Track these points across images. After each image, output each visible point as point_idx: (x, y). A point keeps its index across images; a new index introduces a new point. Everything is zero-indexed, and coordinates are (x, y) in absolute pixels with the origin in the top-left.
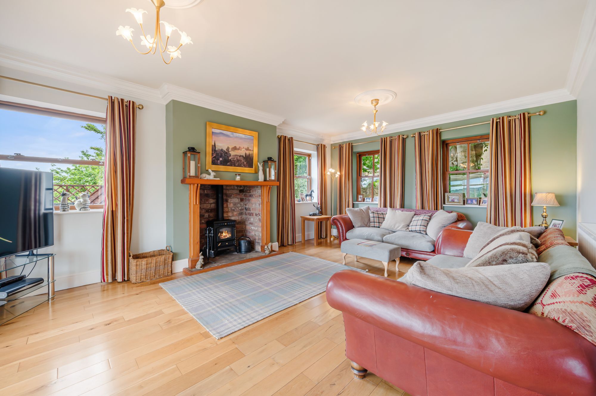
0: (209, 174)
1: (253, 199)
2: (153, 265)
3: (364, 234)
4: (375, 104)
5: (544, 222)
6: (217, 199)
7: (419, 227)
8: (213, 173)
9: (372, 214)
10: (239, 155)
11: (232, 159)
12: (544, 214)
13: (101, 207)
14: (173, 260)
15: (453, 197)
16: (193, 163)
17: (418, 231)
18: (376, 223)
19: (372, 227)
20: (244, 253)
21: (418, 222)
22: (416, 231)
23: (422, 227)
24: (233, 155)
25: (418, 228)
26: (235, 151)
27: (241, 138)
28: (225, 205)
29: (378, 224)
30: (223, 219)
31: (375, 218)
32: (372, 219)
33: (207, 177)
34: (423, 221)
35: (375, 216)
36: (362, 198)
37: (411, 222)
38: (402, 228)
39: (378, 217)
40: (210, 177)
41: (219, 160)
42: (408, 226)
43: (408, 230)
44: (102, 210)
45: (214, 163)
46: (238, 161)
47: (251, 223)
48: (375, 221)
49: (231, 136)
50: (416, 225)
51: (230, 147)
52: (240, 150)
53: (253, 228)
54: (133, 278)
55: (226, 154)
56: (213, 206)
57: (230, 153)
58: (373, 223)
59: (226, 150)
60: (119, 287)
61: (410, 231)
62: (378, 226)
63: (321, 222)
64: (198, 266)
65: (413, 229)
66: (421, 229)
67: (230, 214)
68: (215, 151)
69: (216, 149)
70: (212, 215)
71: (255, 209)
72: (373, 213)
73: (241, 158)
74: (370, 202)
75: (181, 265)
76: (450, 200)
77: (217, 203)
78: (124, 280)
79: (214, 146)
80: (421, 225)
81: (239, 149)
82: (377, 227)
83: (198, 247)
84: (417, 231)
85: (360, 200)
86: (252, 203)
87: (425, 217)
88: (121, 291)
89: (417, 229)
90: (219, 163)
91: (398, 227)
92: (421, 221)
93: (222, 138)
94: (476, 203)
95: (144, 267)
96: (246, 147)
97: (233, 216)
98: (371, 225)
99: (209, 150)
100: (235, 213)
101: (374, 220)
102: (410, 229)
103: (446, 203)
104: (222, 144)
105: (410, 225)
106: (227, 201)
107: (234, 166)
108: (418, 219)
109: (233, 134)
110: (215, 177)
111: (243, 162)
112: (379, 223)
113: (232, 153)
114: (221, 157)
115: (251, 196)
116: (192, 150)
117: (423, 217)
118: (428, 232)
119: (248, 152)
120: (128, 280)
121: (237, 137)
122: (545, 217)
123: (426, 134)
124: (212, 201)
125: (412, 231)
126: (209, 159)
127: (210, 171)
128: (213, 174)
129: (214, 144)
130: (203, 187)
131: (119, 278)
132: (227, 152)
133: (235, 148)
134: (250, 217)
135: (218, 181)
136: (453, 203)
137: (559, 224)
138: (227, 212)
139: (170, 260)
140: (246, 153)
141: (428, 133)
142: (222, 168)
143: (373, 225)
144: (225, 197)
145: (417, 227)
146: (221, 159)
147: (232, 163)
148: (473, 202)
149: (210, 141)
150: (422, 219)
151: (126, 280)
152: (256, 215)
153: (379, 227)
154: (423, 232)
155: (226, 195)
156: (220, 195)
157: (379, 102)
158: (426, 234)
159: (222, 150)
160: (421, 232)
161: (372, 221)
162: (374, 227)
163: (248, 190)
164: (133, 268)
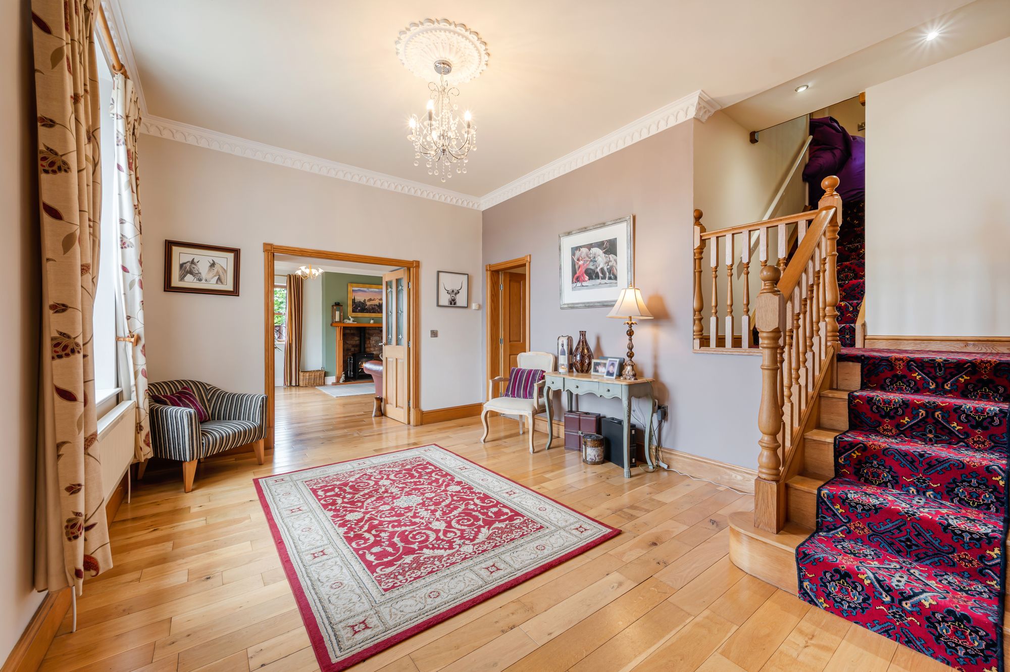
0: (350, 319)
2: (313, 377)
6: (360, 337)
10: (372, 304)
11: (368, 307)
13: (284, 341)
14: (325, 376)
16: (337, 313)
24: (369, 305)
27: (375, 292)
28: (368, 342)
30: (365, 352)
33: (348, 321)
40: (350, 322)
41: (358, 309)
44: (284, 343)
45: (353, 311)
46: (373, 308)
49: (368, 291)
51: (367, 300)
54: (301, 384)
55: (363, 304)
56: (358, 342)
60: (294, 389)
64: (341, 381)
67: (372, 349)
68: (355, 303)
69: (356, 301)
70: (357, 349)
73: (373, 306)
75: (331, 380)
77: (360, 340)
78: (296, 386)
79: (354, 300)
81: (373, 300)
83: (342, 369)
88: (294, 391)
90: (357, 311)
93: (360, 293)
95: (308, 377)
97: (375, 351)
99: (350, 302)
100: (376, 349)
104: (360, 298)
106: (369, 339)
107: (369, 313)
109: (369, 289)
110: (353, 321)
113: (368, 303)
114: (359, 307)
116: (337, 304)
120: (299, 385)
121: (372, 292)
124: (357, 338)
126: (350, 309)
127: (350, 317)
128: (352, 319)
129: (353, 298)
130: (345, 328)
131: (294, 384)
132: (364, 302)
133: (370, 300)
135: (356, 324)
138: (370, 347)
139: (323, 375)
142: (360, 315)
144: (367, 336)
147: (368, 311)
149: (351, 296)
151: (298, 386)
155: (369, 334)
156: (362, 334)
159: (360, 302)
164: (301, 377)
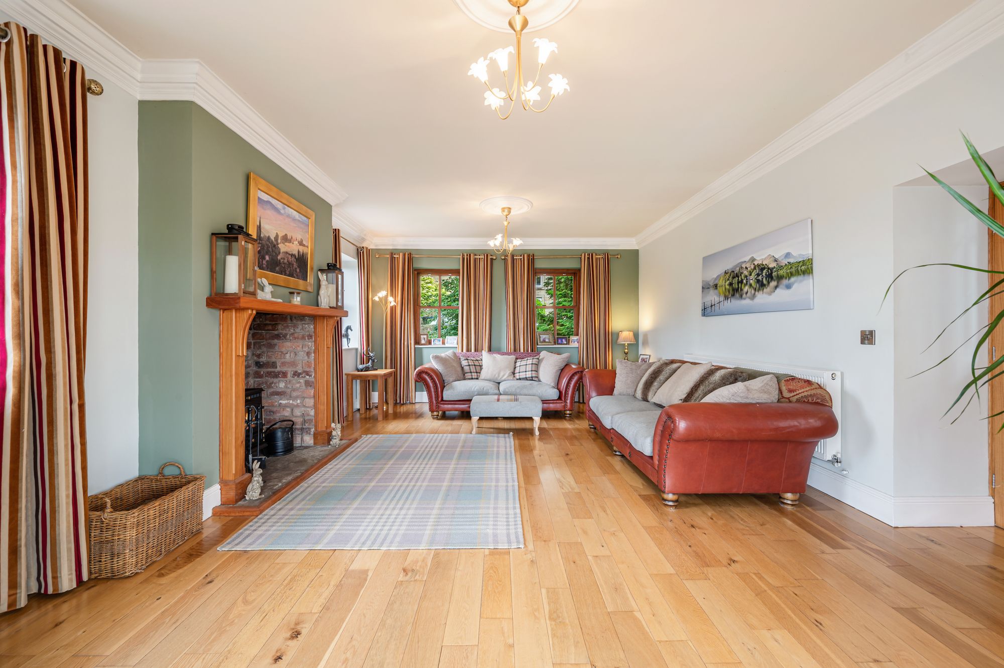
1: (288, 344)
3: (473, 389)
4: (507, 214)
5: (626, 358)
7: (530, 373)
8: (271, 287)
9: (467, 361)
10: (291, 253)
11: (281, 259)
12: (626, 351)
15: (544, 336)
17: (529, 377)
18: (473, 374)
19: (469, 379)
20: (283, 455)
21: (525, 366)
22: (526, 379)
23: (533, 372)
24: (283, 253)
25: (529, 375)
26: (286, 244)
27: (294, 219)
29: (476, 374)
31: (471, 367)
32: (467, 369)
34: (533, 365)
35: (470, 364)
36: (426, 340)
37: (515, 368)
38: (508, 377)
39: (475, 365)
40: (266, 296)
41: (265, 259)
42: (514, 373)
43: (515, 379)
46: (289, 264)
47: (280, 394)
48: (472, 371)
49: (282, 211)
50: (526, 372)
51: (280, 235)
52: (291, 244)
53: (283, 402)
55: (274, 249)
57: (279, 246)
58: (470, 374)
59: (273, 240)
61: (517, 379)
62: (476, 377)
63: (386, 380)
65: (521, 377)
66: (534, 375)
68: (260, 238)
69: (262, 235)
71: (293, 364)
72: (467, 359)
73: (293, 259)
74: (440, 344)
76: (542, 340)
79: (259, 228)
80: (532, 371)
81: (290, 241)
82: (475, 379)
83: (243, 452)
84: (528, 379)
85: (423, 342)
86: (282, 352)
87: (534, 360)
89: (527, 376)
90: (264, 266)
91: (503, 376)
92: (530, 365)
94: (566, 343)
95: (153, 524)
96: (299, 238)
98: (466, 377)
101: (470, 369)
102: (518, 377)
103: (539, 344)
104: (270, 227)
105: (516, 372)
107: (284, 275)
108: (525, 364)
109: (284, 208)
110: (272, 296)
111: (296, 269)
112: (477, 372)
113: (283, 248)
114: (267, 253)
115: (278, 337)
117: (531, 360)
118: (541, 377)
119: (301, 249)
121: (288, 216)
122: (627, 354)
123: (518, 259)
125: (520, 379)
128: (268, 289)
129: (258, 224)
132: (275, 243)
133: (285, 238)
134: (275, 380)
136: (545, 344)
137: (647, 358)
139: (201, 493)
140: (299, 251)
141: (522, 257)
143: (470, 377)
145: (527, 373)
146: (267, 258)
147: (282, 268)
148: (563, 342)
149: (254, 218)
150: (531, 363)
152: (296, 374)
153: (477, 379)
154: (536, 379)
157: (512, 211)
158: (539, 381)
159: (269, 238)
160: (534, 379)
161: (467, 372)
162: (472, 379)
163: (266, 325)
